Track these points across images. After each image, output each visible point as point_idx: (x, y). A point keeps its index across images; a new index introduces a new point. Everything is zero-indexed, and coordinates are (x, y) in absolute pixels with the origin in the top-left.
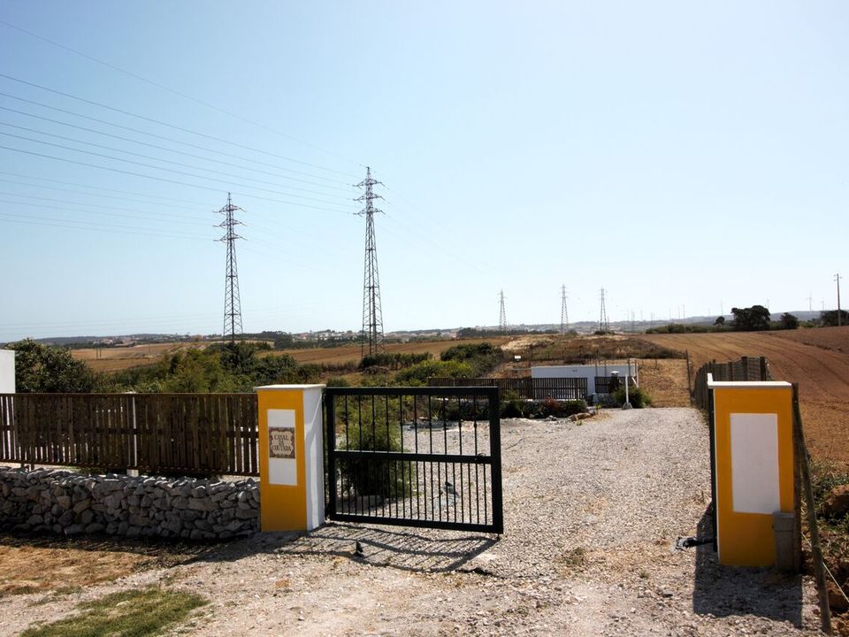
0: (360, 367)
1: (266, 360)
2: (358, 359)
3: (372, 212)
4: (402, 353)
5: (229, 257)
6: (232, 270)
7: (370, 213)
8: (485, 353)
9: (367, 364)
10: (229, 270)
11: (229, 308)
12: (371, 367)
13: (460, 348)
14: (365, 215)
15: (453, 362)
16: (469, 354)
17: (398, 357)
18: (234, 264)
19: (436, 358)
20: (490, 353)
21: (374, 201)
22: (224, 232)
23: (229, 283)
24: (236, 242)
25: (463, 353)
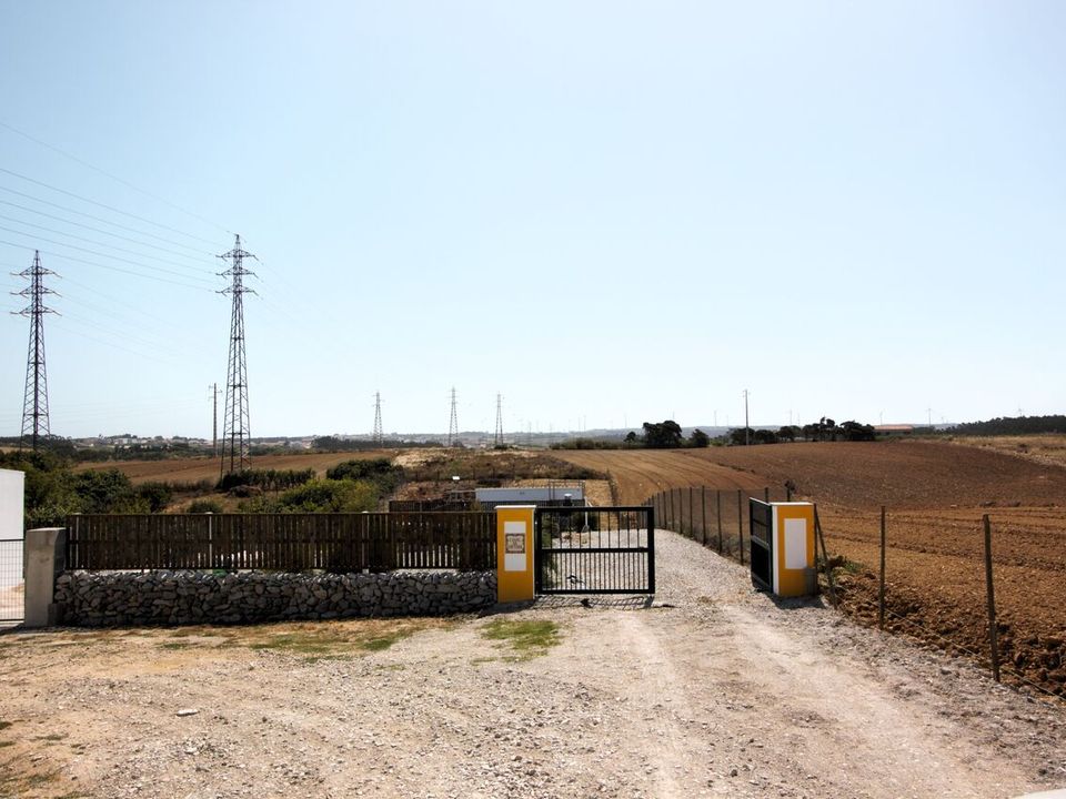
0: (218, 487)
1: (86, 477)
2: (215, 477)
3: (240, 292)
4: (277, 470)
5: (33, 337)
6: (37, 355)
7: (238, 293)
8: (383, 471)
9: (229, 484)
10: (33, 354)
11: (31, 406)
12: (238, 488)
13: (352, 464)
14: (231, 295)
15: (346, 481)
16: (365, 471)
17: (272, 475)
18: (40, 346)
19: (321, 475)
20: (392, 471)
21: (244, 277)
22: (28, 302)
23: (32, 372)
24: (44, 317)
25: (356, 470)
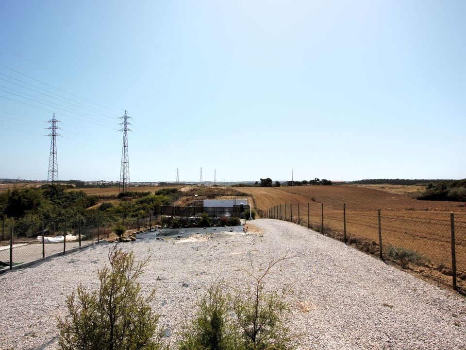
0: (118, 197)
1: (70, 193)
2: (117, 194)
3: (126, 130)
4: (138, 191)
5: (52, 144)
6: (54, 150)
7: (125, 131)
8: (174, 192)
9: (121, 196)
10: (52, 150)
11: (51, 168)
12: (123, 198)
13: (164, 190)
14: (123, 131)
15: (161, 196)
16: (168, 192)
17: (136, 193)
18: (55, 147)
19: (153, 194)
20: (177, 193)
21: (128, 125)
22: (50, 132)
23: (52, 156)
24: (57, 137)
25: (165, 192)
